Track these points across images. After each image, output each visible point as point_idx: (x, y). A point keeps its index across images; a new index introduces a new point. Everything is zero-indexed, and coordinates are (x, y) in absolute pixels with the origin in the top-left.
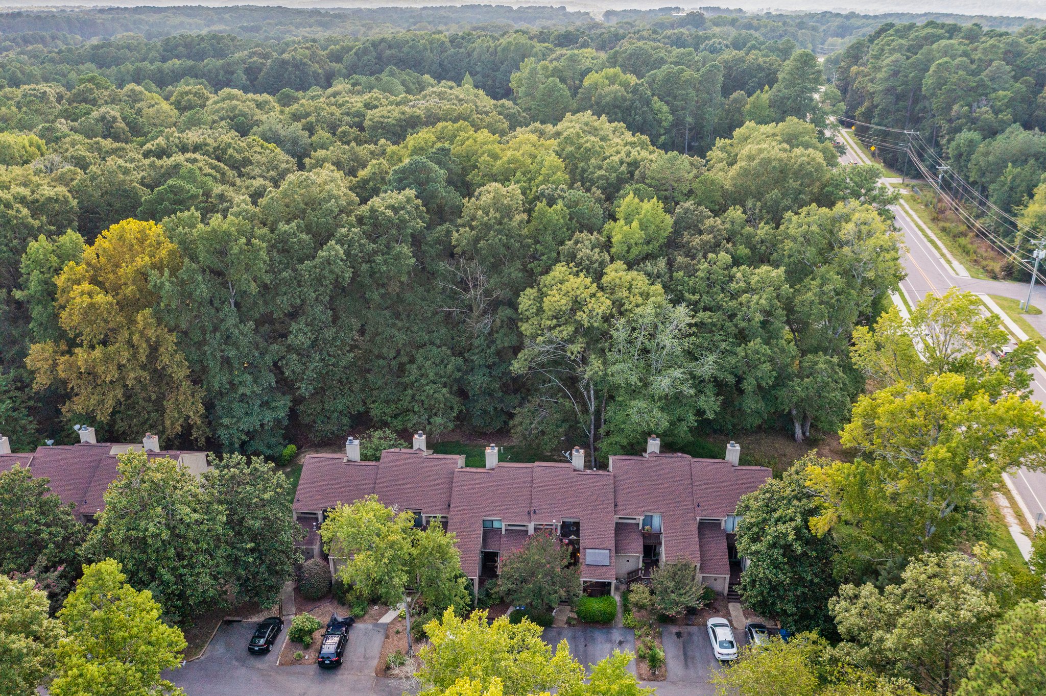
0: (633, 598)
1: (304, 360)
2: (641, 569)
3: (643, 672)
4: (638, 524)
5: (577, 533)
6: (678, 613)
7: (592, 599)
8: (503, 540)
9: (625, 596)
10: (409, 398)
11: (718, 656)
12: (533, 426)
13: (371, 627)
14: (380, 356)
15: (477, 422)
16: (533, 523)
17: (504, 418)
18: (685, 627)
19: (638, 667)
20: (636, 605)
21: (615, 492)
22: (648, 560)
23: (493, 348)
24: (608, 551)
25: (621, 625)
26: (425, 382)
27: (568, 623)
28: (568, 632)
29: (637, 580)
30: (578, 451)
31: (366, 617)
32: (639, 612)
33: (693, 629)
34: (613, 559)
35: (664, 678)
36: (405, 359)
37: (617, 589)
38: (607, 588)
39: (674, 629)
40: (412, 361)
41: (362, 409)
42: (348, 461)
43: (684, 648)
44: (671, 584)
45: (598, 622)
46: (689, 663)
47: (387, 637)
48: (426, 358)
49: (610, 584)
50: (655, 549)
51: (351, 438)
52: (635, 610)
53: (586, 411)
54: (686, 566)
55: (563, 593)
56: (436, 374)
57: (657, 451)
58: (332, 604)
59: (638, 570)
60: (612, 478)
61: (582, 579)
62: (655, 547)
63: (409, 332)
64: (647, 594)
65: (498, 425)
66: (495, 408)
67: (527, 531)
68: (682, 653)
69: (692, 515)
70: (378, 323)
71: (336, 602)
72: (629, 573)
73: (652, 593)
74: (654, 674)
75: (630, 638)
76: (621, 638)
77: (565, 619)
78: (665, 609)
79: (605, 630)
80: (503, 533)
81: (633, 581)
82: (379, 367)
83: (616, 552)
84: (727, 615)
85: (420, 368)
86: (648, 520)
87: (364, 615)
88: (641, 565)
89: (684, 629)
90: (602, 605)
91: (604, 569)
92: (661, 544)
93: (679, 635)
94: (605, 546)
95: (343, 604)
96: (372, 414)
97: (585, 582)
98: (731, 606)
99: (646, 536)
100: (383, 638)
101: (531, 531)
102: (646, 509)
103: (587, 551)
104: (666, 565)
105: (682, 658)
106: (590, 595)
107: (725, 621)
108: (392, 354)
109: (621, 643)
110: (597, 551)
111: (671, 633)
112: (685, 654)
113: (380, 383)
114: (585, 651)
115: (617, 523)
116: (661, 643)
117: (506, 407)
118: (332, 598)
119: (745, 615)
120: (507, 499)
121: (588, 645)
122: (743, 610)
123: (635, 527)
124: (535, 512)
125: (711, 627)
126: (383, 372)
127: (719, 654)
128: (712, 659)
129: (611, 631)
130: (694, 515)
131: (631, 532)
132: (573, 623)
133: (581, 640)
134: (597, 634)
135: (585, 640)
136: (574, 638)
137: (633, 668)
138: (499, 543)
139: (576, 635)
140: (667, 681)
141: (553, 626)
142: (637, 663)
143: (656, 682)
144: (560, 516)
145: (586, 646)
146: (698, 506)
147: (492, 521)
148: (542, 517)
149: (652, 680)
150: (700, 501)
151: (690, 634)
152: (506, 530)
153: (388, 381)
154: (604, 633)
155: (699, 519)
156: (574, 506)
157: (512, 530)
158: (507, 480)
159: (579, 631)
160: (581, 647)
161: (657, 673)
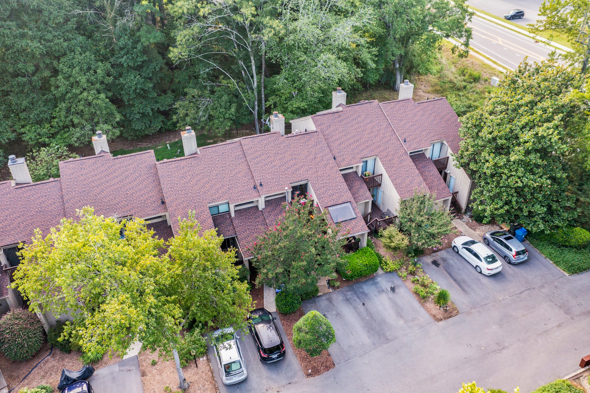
2: (370, 213)
3: (434, 312)
4: (356, 172)
8: (236, 222)
10: (63, 113)
11: (485, 272)
12: (201, 114)
13: (116, 368)
14: (16, 75)
15: (138, 126)
16: (263, 197)
17: (161, 118)
18: (434, 254)
21: (328, 146)
23: (139, 46)
24: (349, 204)
25: (381, 272)
26: (78, 92)
27: (331, 287)
29: (373, 224)
30: (276, 116)
33: (443, 254)
34: (357, 210)
35: (456, 311)
36: (47, 73)
39: (428, 260)
40: (56, 72)
41: (13, 136)
42: (17, 184)
46: (465, 288)
47: (143, 374)
48: (72, 66)
51: (11, 157)
56: (88, 81)
57: (344, 103)
58: (54, 356)
59: (367, 216)
60: (320, 134)
63: (42, 41)
65: (157, 125)
66: (152, 110)
67: (257, 207)
68: (452, 281)
69: (402, 151)
71: (58, 352)
74: (446, 311)
77: (325, 283)
79: (371, 282)
80: (233, 215)
82: (19, 86)
83: (356, 202)
85: (67, 78)
86: (364, 166)
88: (370, 210)
91: (353, 222)
92: (379, 185)
93: (435, 263)
94: (343, 200)
95: (69, 352)
96: (26, 138)
98: (454, 223)
99: (367, 180)
100: (138, 377)
101: (262, 206)
102: (362, 155)
103: (329, 209)
105: (456, 286)
107: (467, 239)
108: (31, 68)
109: (393, 289)
110: (339, 207)
111: (428, 264)
112: (455, 280)
113: (25, 103)
114: (367, 309)
115: (344, 175)
117: (162, 106)
118: (51, 349)
119: (471, 228)
120: (225, 179)
121: (365, 302)
122: (467, 224)
123: (354, 176)
124: (261, 185)
125: (464, 248)
126: (26, 90)
127: (488, 269)
128: (480, 276)
129: (376, 281)
130: (404, 151)
131: (353, 181)
132: (336, 285)
133: (355, 300)
134: (366, 288)
135: (359, 299)
136: (347, 300)
137: (422, 311)
138: (231, 228)
139: (348, 297)
140: (461, 313)
141: (319, 294)
142: (423, 305)
143: (453, 318)
144: (288, 182)
145: (364, 304)
146: (405, 141)
147: (218, 206)
148: (271, 188)
149: (448, 318)
150: (404, 136)
151: (444, 260)
152: (235, 211)
153: (35, 100)
154: (372, 284)
155: (410, 153)
156: (297, 170)
157: (240, 210)
158: (217, 159)
159: (347, 291)
160: (361, 307)
161: (448, 308)
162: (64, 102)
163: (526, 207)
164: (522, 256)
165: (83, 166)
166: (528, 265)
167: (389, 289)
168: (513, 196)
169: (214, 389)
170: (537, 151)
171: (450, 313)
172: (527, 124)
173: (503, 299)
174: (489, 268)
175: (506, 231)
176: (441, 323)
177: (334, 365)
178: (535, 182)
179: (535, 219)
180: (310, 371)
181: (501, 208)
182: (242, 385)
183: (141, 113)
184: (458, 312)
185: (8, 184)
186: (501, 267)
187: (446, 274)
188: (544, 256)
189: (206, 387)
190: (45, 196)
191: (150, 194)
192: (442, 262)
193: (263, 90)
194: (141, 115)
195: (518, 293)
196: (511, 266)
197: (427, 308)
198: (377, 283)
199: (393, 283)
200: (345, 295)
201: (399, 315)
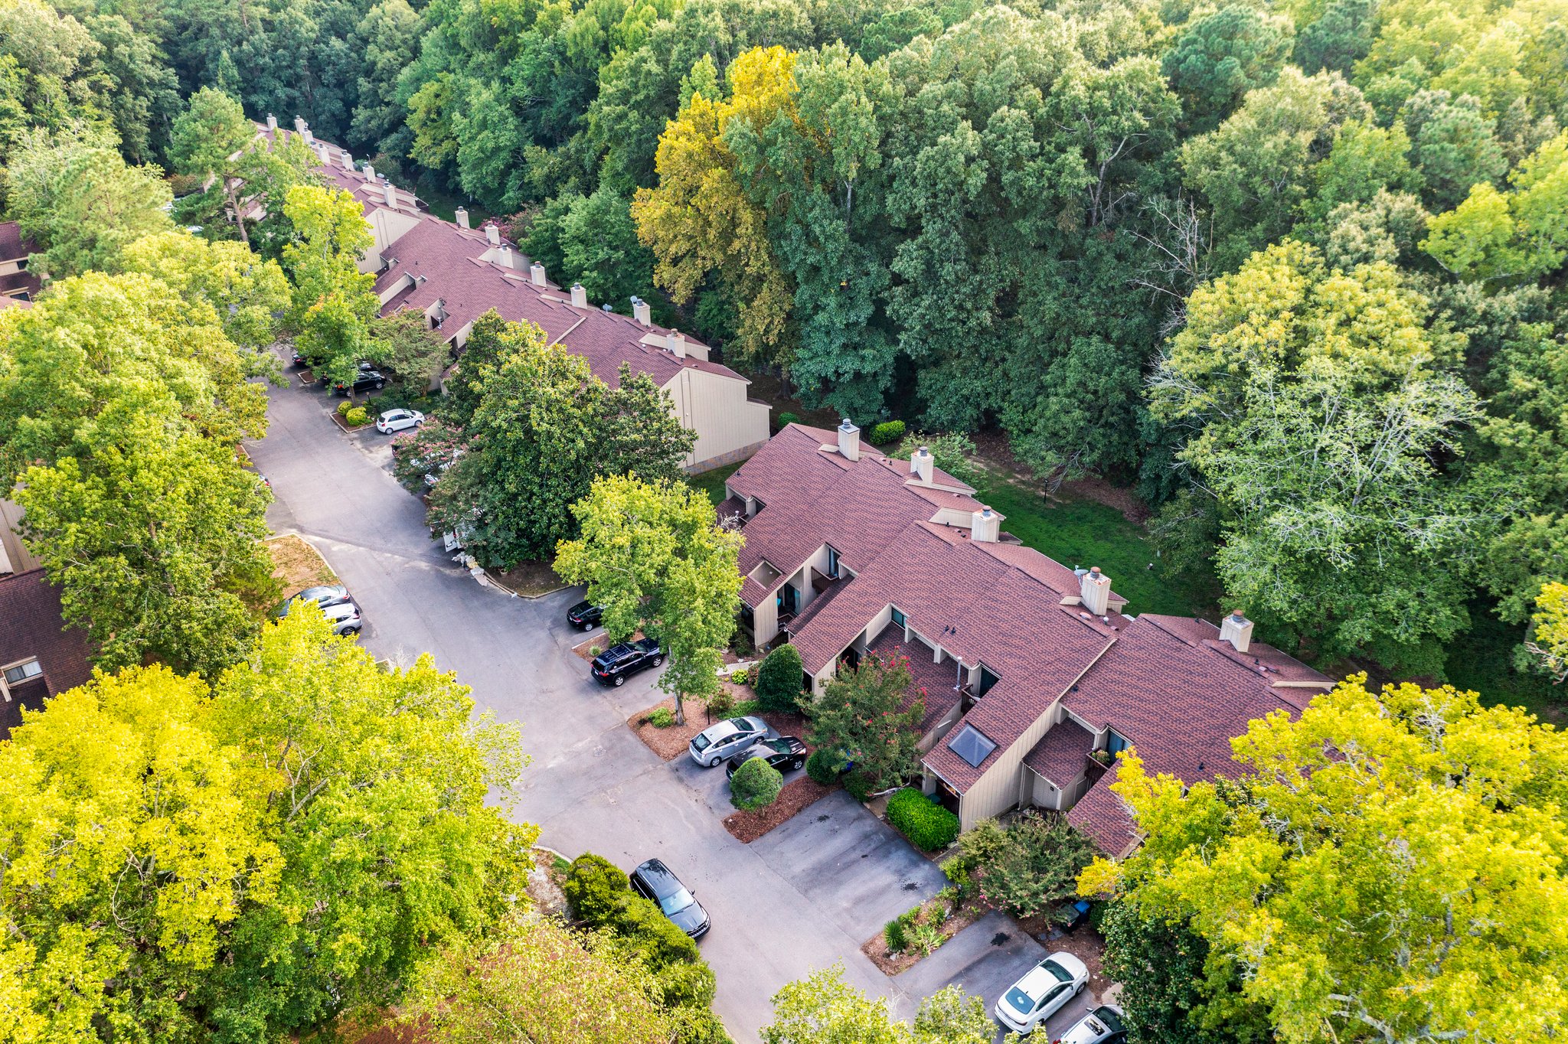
3: (878, 942)
16: (939, 647)
18: (1024, 935)
21: (1093, 668)
24: (994, 746)
25: (940, 868)
28: (871, 825)
30: (1095, 575)
33: (1034, 949)
35: (892, 970)
39: (1004, 930)
43: (980, 961)
60: (1108, 645)
61: (926, 763)
67: (933, 655)
68: (966, 964)
74: (886, 956)
75: (930, 891)
76: (919, 883)
79: (915, 858)
80: (906, 640)
83: (1029, 762)
89: (1020, 939)
91: (965, 768)
93: (1001, 939)
101: (937, 658)
102: (1114, 722)
103: (968, 727)
109: (911, 887)
110: (979, 736)
111: (994, 928)
112: (969, 968)
114: (854, 862)
116: (963, 928)
121: (869, 857)
124: (953, 632)
129: (921, 864)
134: (900, 854)
135: (875, 849)
141: (865, 804)
145: (865, 856)
154: (910, 861)
156: (1011, 655)
159: (885, 834)
160: (858, 853)
161: (893, 958)
167: (909, 882)
171: (887, 964)
176: (859, 953)
177: (748, 842)
180: (731, 820)
184: (893, 974)
187: (982, 955)
192: (1008, 947)
198: (917, 866)
199: (926, 885)
200: (876, 833)
201: (859, 901)
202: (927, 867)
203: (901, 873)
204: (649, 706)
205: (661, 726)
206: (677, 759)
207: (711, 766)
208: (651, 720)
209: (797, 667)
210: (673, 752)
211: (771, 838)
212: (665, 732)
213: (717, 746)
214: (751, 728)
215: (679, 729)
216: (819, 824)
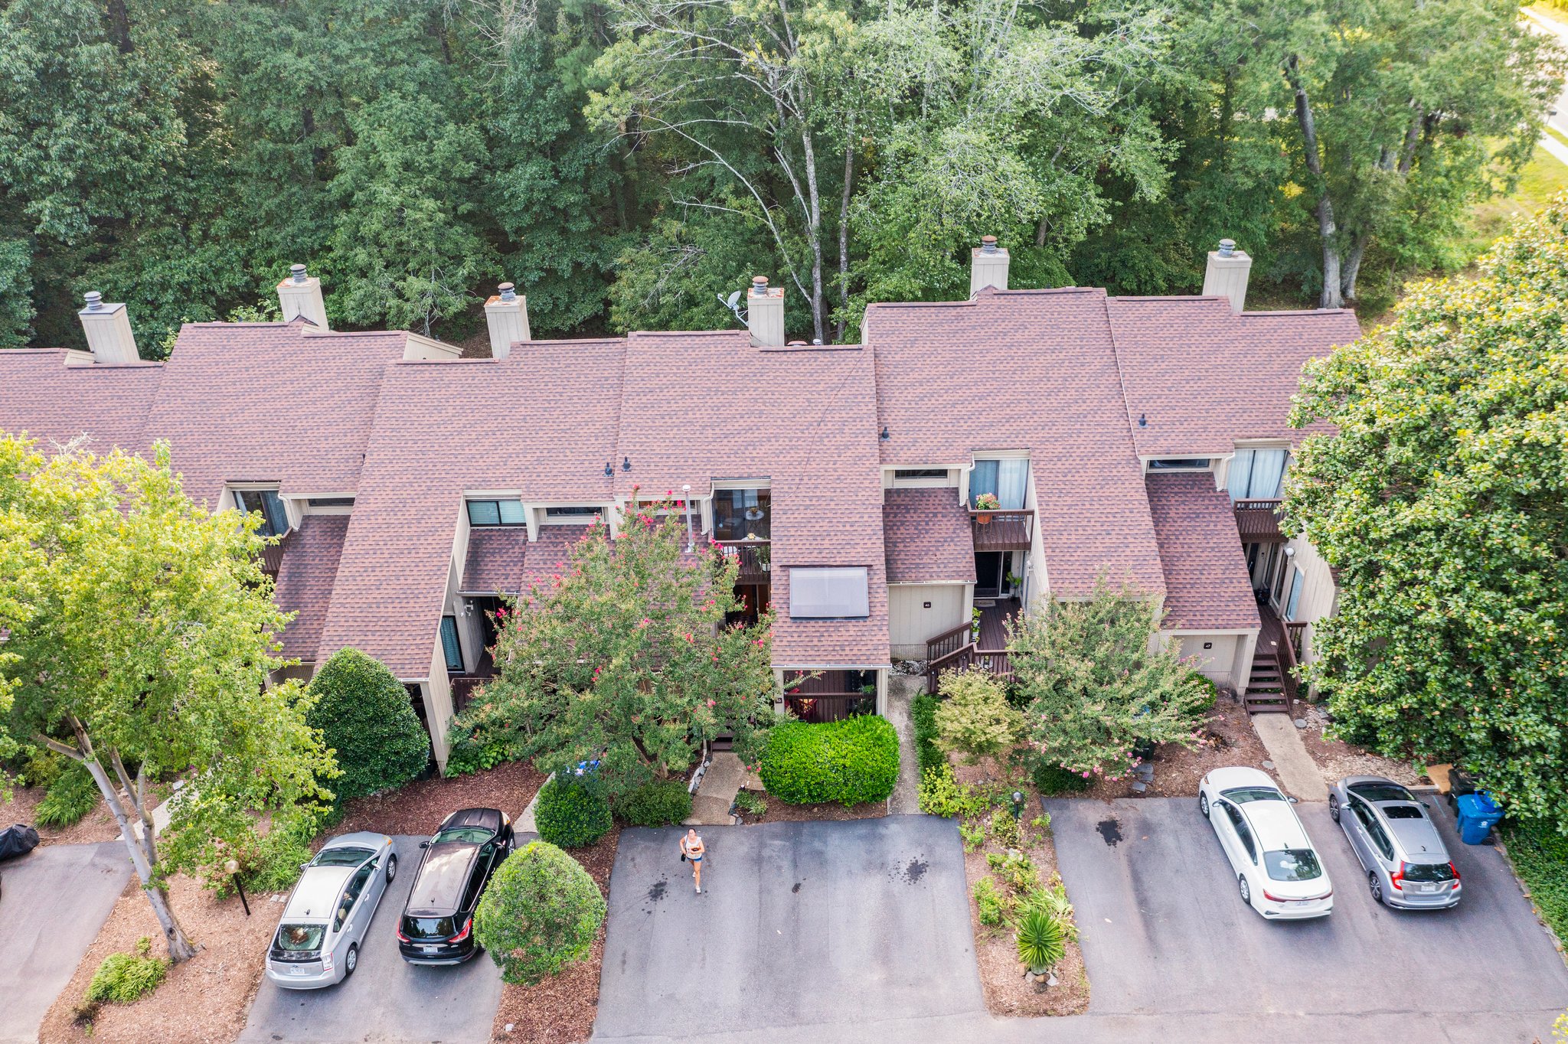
0: (950, 719)
1: (37, 134)
2: (969, 626)
3: (1000, 980)
4: (955, 491)
5: (763, 526)
6: (1107, 763)
7: (814, 728)
8: (532, 557)
9: (923, 711)
11: (1262, 905)
12: (661, 285)
13: (90, 855)
16: (622, 502)
18: (1124, 802)
19: (983, 965)
20: (964, 743)
21: (879, 396)
22: (989, 602)
24: (863, 572)
25: (912, 808)
27: (741, 810)
28: (738, 844)
29: (962, 659)
30: (761, 292)
31: (86, 824)
32: (972, 762)
33: (1157, 809)
34: (882, 595)
35: (1077, 1001)
37: (897, 690)
38: (865, 689)
39: (1092, 812)
43: (1136, 878)
44: (1081, 670)
45: (835, 804)
46: (1163, 936)
49: (871, 677)
50: (1008, 568)
52: (958, 757)
53: (796, 224)
54: (1127, 606)
55: (705, 716)
57: (1002, 284)
59: (958, 631)
60: (870, 356)
61: (780, 665)
62: (1008, 557)
64: (999, 706)
67: (605, 527)
68: (1130, 899)
69: (1125, 452)
70: (240, 38)
72: (930, 643)
73: (1016, 699)
74: (1042, 987)
75: (946, 849)
76: (917, 855)
77: (730, 795)
78: (1062, 751)
79: (862, 830)
80: (533, 536)
81: (945, 664)
83: (891, 577)
84: (1258, 756)
86: (987, 471)
87: (80, 817)
88: (969, 614)
89: (1127, 812)
90: (847, 746)
91: (852, 628)
92: (1027, 547)
93: (1110, 831)
94: (852, 556)
97: (789, 675)
98: (1262, 724)
99: (981, 522)
100: (115, 896)
101: (617, 527)
102: (978, 441)
103: (795, 573)
104: (1058, 608)
105: (1135, 921)
106: (811, 717)
107: (1258, 778)
109: (916, 871)
110: (826, 573)
111: (1082, 827)
112: (1142, 902)
114: (794, 909)
115: (888, 492)
116: (1054, 863)
119: (1313, 753)
120: (541, 434)
121: (803, 883)
122: (1304, 739)
123: (945, 499)
124: (627, 466)
125: (1224, 804)
126: (274, 174)
127: (1268, 897)
128: (1242, 917)
129: (882, 830)
130: (1128, 452)
131: (935, 515)
132: (753, 810)
133: (779, 868)
134: (837, 842)
135: (796, 866)
136: (758, 861)
137: (966, 966)
138: (516, 570)
139: (766, 853)
140: (1093, 1014)
141: (689, 822)
142: (978, 949)
143: (1054, 1020)
144: (708, 474)
145: (796, 888)
146: (1143, 423)
147: (497, 502)
148: (652, 479)
149: (1037, 1014)
150: (1145, 408)
151: (1146, 828)
152: (542, 529)
153: (294, 200)
154: (860, 837)
155: (1152, 464)
156: (752, 444)
157: (560, 527)
158: (546, 379)
159: (775, 836)
160: (781, 894)
161: (1052, 982)
162: (348, 212)
163: (1485, 711)
164: (1428, 888)
165: (232, 342)
166: (1456, 929)
167: (904, 867)
168: (1435, 662)
169: (246, 987)
170: (1523, 503)
171: (1055, 999)
172: (1507, 399)
173: (1279, 1015)
174: (1271, 893)
175: (1436, 793)
176: (1003, 1023)
177: (590, 1033)
178: (1498, 621)
179: (1514, 766)
180: (509, 1027)
181: (1391, 697)
182: (318, 1002)
183: (546, 270)
184: (1083, 1006)
185: (59, 356)
186: (1329, 903)
187: (1125, 872)
188: (1541, 915)
189: (233, 972)
190: (120, 398)
191: (348, 439)
192: (1134, 832)
193: (843, 240)
194: (543, 274)
195: (1349, 1010)
196: (1383, 913)
197: (987, 962)
198: (882, 837)
199: (931, 850)
200: (762, 845)
201: (884, 953)
202: (893, 828)
203: (877, 865)
204: (60, 984)
205: (147, 988)
206: (253, 1020)
207: (349, 973)
208: (105, 997)
209: (383, 679)
210: (227, 1016)
211: (616, 990)
212: (166, 994)
213: (340, 922)
214: (370, 852)
215: (191, 969)
216: (661, 905)
